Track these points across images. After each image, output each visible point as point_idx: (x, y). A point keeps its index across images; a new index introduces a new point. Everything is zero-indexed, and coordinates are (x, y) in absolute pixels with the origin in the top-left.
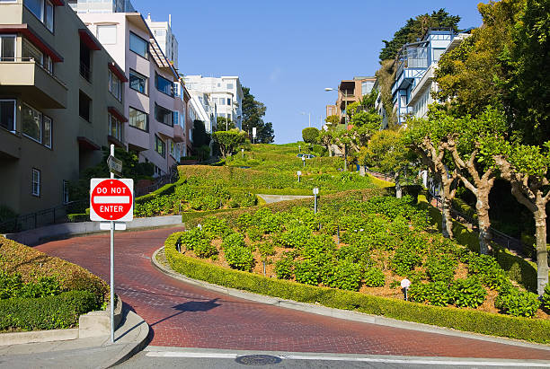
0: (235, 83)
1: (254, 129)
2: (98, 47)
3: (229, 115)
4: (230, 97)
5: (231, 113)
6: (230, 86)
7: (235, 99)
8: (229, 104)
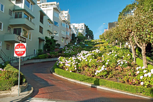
0: (83, 25)
1: (89, 36)
2: (45, 15)
3: (82, 33)
4: (82, 28)
5: (82, 32)
6: (82, 26)
7: (83, 29)
8: (82, 30)
